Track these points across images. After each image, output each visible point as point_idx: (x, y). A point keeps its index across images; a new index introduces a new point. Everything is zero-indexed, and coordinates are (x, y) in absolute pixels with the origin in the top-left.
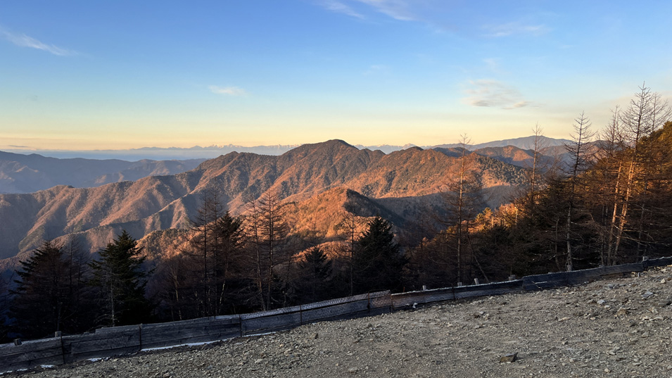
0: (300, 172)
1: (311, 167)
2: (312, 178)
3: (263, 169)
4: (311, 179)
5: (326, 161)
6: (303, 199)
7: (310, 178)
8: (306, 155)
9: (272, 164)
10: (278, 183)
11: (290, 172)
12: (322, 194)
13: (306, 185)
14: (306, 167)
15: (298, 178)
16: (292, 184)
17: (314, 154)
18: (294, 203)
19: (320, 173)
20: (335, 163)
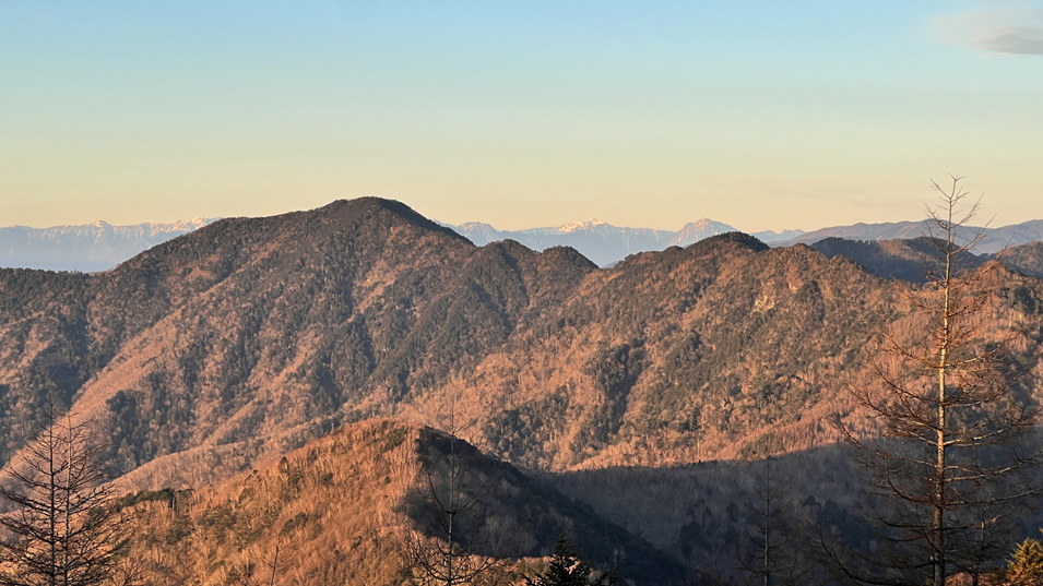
0: (199, 350)
1: (252, 327)
2: (258, 375)
3: (22, 336)
4: (252, 381)
5: (322, 298)
6: (210, 477)
7: (245, 375)
8: (226, 270)
9: (65, 310)
10: (93, 401)
11: (151, 350)
12: (303, 453)
13: (227, 409)
14: (228, 327)
15: (191, 379)
16: (159, 403)
17: (266, 264)
18: (168, 494)
19: (292, 354)
20: (362, 308)
